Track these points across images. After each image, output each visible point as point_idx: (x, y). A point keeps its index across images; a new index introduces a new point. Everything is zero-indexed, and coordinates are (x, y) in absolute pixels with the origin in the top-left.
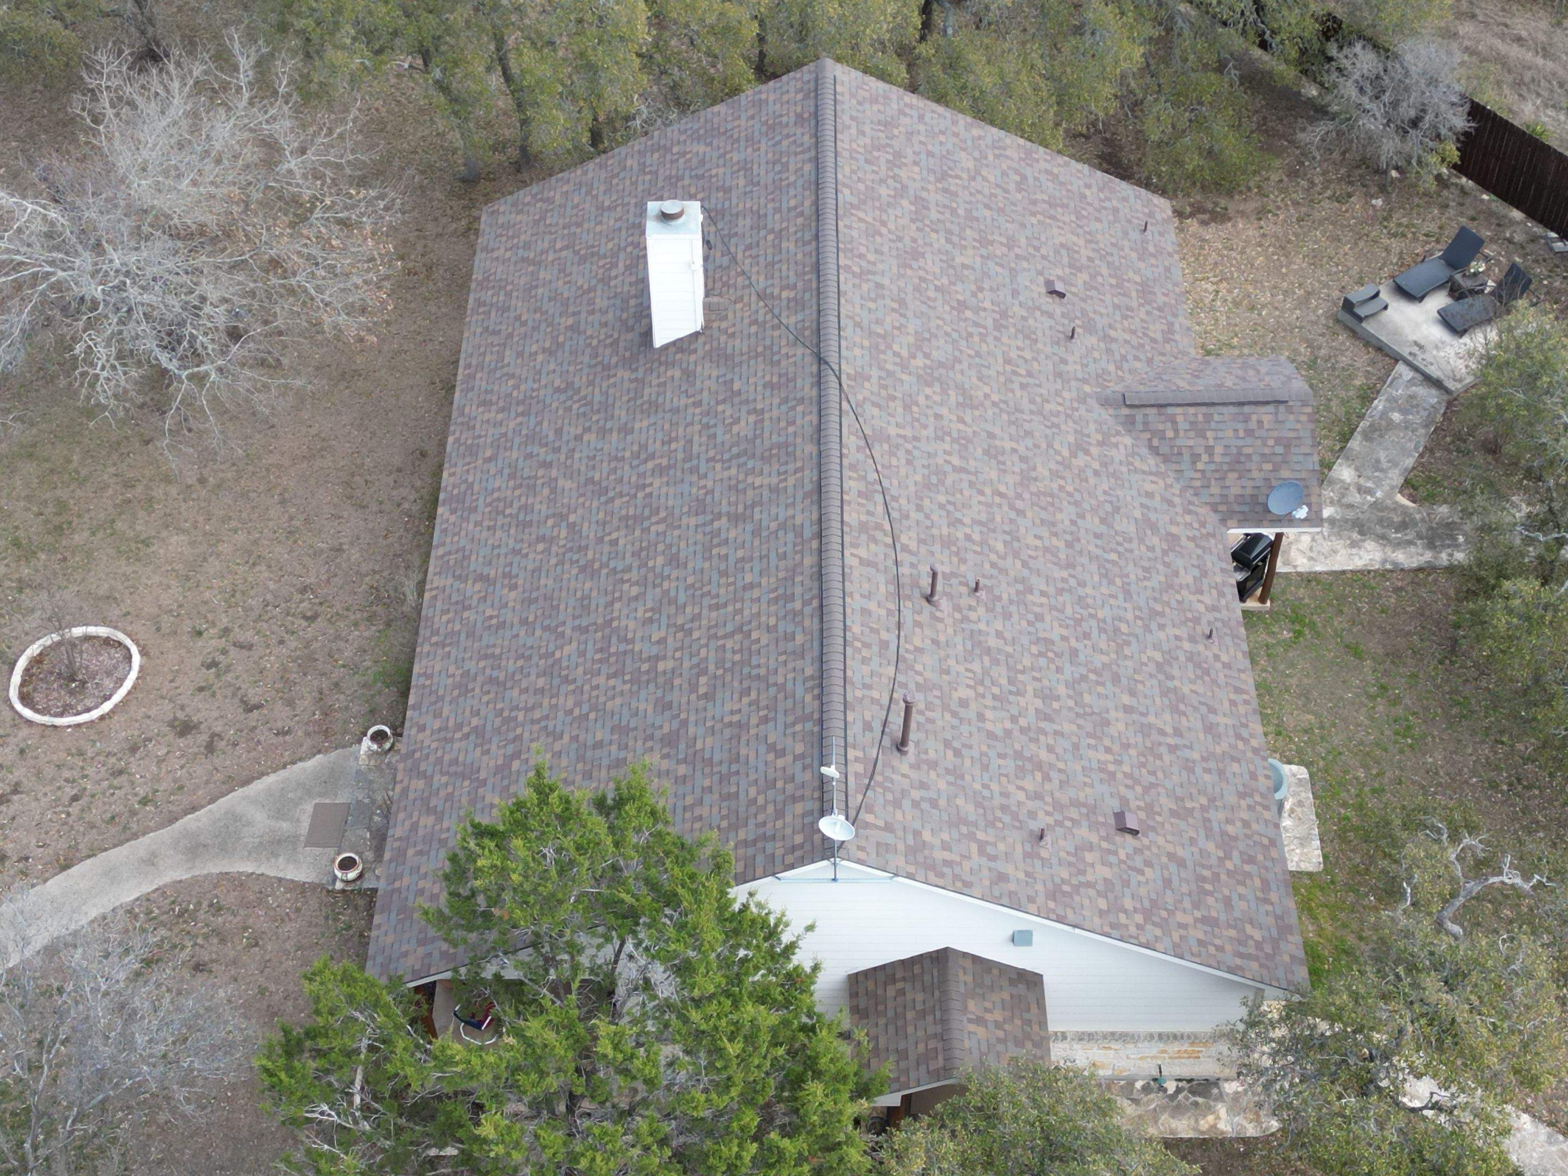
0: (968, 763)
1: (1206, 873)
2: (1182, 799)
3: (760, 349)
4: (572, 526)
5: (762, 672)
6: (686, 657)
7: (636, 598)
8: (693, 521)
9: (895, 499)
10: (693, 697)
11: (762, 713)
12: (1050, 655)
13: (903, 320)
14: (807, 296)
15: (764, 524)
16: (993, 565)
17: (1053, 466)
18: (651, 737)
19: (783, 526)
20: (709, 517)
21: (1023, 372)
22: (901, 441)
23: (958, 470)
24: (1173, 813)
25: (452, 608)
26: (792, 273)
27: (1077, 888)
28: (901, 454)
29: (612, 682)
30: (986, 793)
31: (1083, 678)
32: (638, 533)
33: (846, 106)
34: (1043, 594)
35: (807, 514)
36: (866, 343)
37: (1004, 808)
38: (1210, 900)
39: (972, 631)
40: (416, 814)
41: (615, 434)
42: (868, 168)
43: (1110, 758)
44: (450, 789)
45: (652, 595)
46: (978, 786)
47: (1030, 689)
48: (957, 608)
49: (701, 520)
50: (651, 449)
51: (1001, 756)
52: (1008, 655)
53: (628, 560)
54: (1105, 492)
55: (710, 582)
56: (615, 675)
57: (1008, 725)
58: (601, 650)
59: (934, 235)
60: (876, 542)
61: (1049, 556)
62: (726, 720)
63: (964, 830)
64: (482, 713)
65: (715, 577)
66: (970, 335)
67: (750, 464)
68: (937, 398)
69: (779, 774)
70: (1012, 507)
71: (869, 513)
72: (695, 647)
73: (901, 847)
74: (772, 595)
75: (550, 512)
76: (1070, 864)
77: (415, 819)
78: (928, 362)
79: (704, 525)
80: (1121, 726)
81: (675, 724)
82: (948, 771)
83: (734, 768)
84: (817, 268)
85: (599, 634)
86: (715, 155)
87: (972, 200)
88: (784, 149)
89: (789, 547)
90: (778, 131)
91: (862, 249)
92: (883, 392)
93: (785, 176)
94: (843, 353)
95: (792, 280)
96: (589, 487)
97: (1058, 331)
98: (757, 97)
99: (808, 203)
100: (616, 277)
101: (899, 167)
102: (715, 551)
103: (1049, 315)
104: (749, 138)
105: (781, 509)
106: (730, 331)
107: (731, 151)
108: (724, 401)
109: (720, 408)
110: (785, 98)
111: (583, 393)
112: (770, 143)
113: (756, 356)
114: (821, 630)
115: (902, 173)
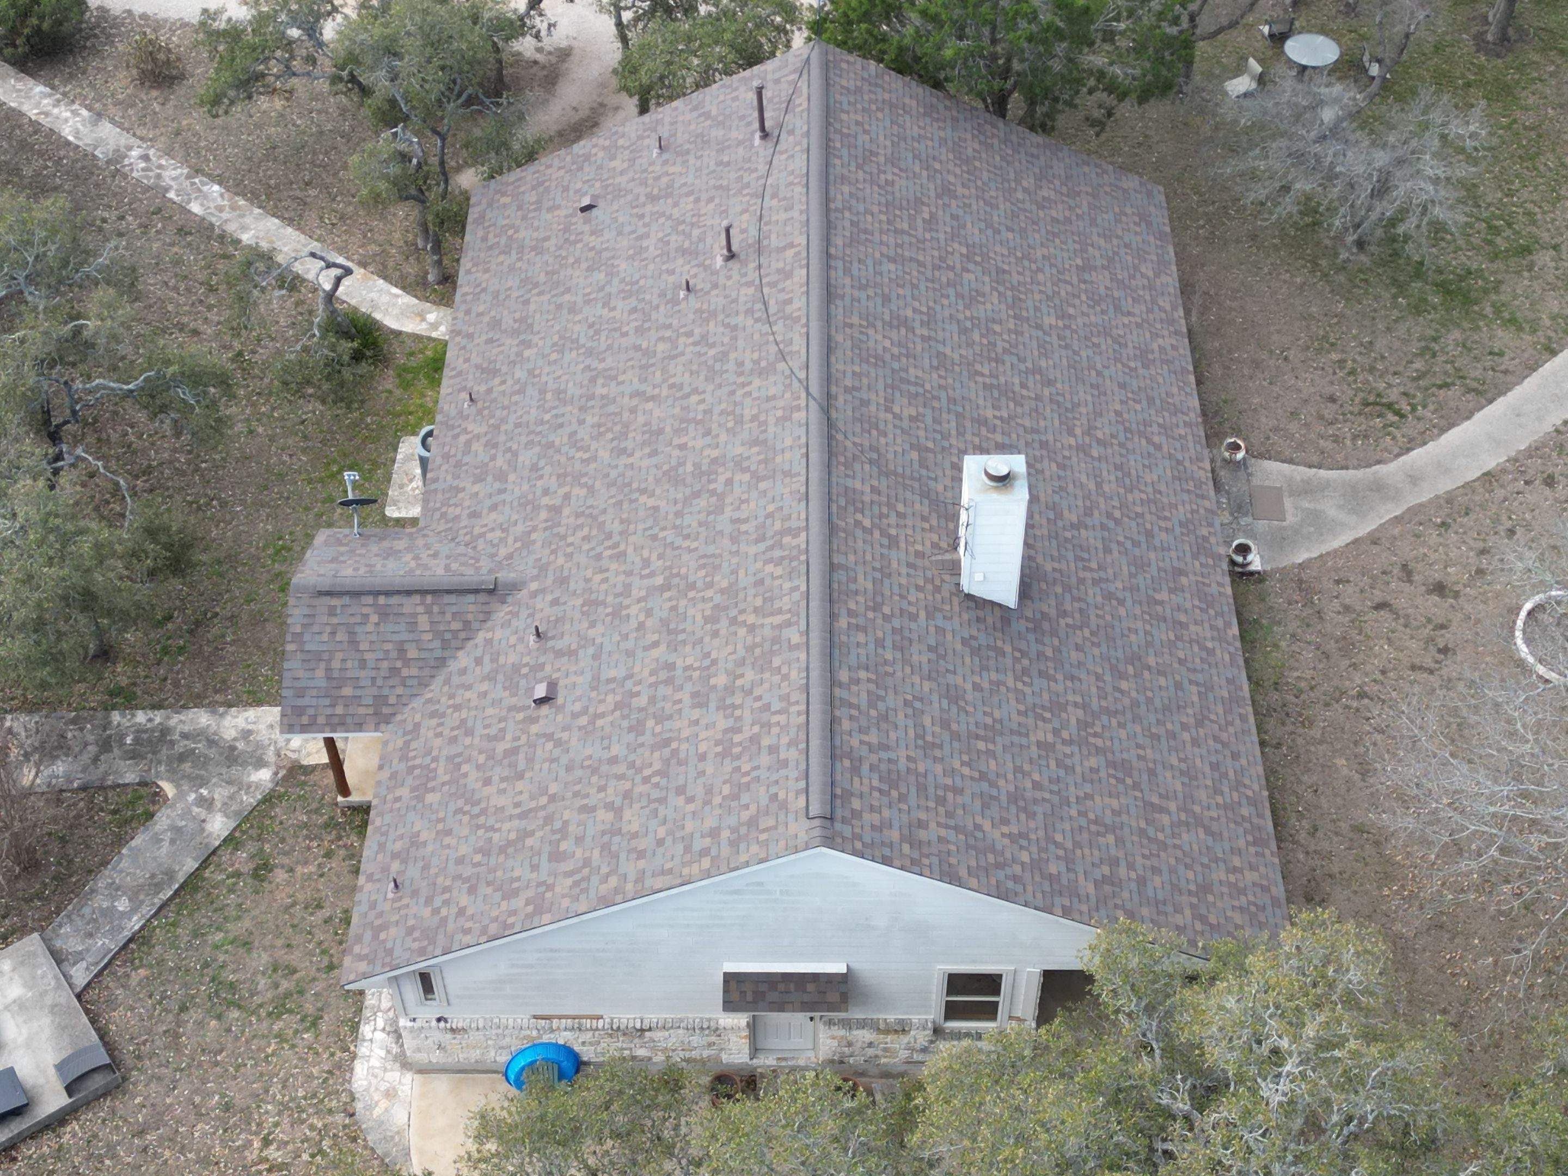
0: (712, 163)
1: (532, 215)
2: (537, 254)
12: (628, 288)
16: (669, 327)
27: (639, 138)
30: (700, 153)
31: (602, 289)
36: (779, 459)
37: (687, 153)
38: (534, 199)
39: (696, 259)
43: (592, 244)
46: (706, 153)
47: (651, 249)
48: (707, 267)
51: (684, 185)
52: (666, 262)
57: (675, 210)
63: (721, 118)
80: (576, 274)
82: (729, 147)
86: (967, 798)
87: (632, 757)
88: (874, 731)
89: (855, 265)
90: (883, 767)
91: (779, 571)
92: (762, 418)
93: (872, 687)
94: (804, 429)
95: (859, 533)
96: (1060, 460)
97: (553, 638)
98: (916, 855)
99: (843, 622)
100: (1076, 705)
101: (726, 731)
102: (924, 309)
103: (559, 654)
104: (922, 789)
105: (864, 301)
106: (927, 526)
107: (946, 788)
108: (927, 450)
109: (930, 445)
110: (876, 819)
111: (1088, 575)
112: (893, 755)
113: (895, 474)
114: (827, 183)
115: (723, 724)
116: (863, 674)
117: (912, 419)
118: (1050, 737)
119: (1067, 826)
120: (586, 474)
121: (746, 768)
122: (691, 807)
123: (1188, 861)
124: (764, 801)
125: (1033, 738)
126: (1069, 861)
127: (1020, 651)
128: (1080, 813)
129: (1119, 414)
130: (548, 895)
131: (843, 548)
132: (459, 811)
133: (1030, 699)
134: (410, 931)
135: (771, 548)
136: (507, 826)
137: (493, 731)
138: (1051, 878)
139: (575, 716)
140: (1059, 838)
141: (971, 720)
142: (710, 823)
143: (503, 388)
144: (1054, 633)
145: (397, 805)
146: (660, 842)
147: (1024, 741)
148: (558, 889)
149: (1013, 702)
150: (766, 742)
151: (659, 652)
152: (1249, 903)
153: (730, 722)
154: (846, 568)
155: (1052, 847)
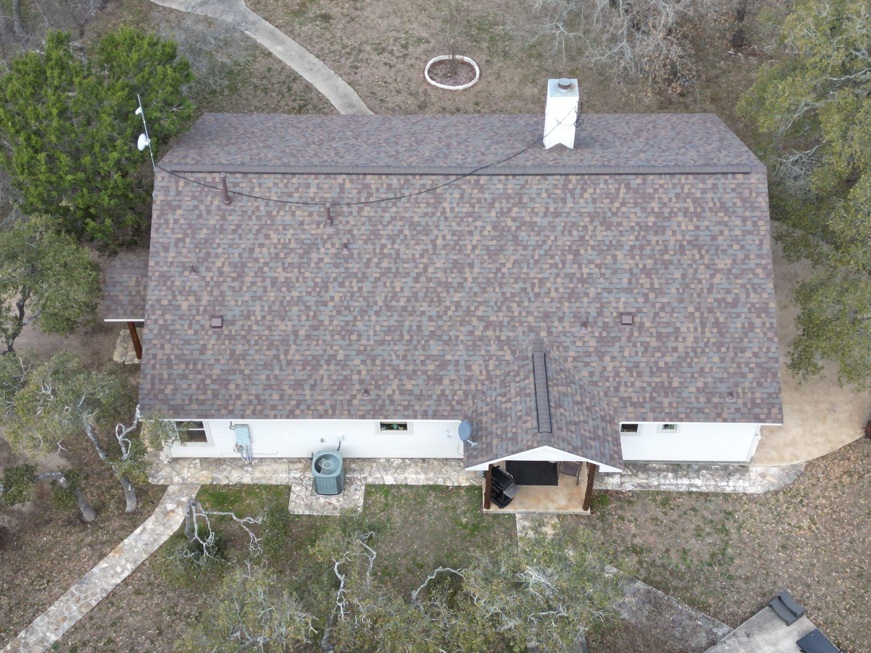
0: (230, 237)
1: (199, 366)
2: (244, 359)
9: (394, 204)
12: (318, 289)
13: (541, 214)
16: (369, 260)
17: (463, 303)
21: (537, 290)
22: (440, 210)
23: (433, 242)
24: (232, 353)
27: (170, 288)
28: (430, 210)
30: (215, 246)
31: (308, 308)
33: (723, 181)
34: (360, 289)
36: (510, 191)
37: (208, 254)
38: (183, 366)
39: (317, 244)
42: (672, 195)
43: (259, 318)
46: (217, 241)
47: (290, 275)
48: (330, 237)
51: (240, 255)
52: (309, 264)
54: (457, 337)
57: (262, 261)
59: (632, 237)
60: (359, 192)
61: (390, 295)
63: (189, 231)
66: (552, 257)
68: (485, 233)
70: (419, 275)
71: (378, 190)
73: (170, 198)
76: (184, 287)
78: (513, 229)
80: (283, 327)
82: (222, 226)
87: (685, 266)
91: (591, 190)
92: (475, 201)
94: (493, 177)
97: (587, 318)
101: (685, 216)
103: (600, 313)
115: (680, 218)
120: (468, 307)
121: (711, 205)
122: (726, 233)
124: (734, 195)
130: (757, 306)
132: (690, 366)
134: (760, 384)
135: (573, 195)
136: (708, 335)
137: (640, 349)
139: (647, 300)
142: (738, 222)
143: (364, 372)
145: (674, 405)
146: (742, 247)
148: (755, 301)
150: (699, 195)
151: (620, 255)
153: (680, 214)
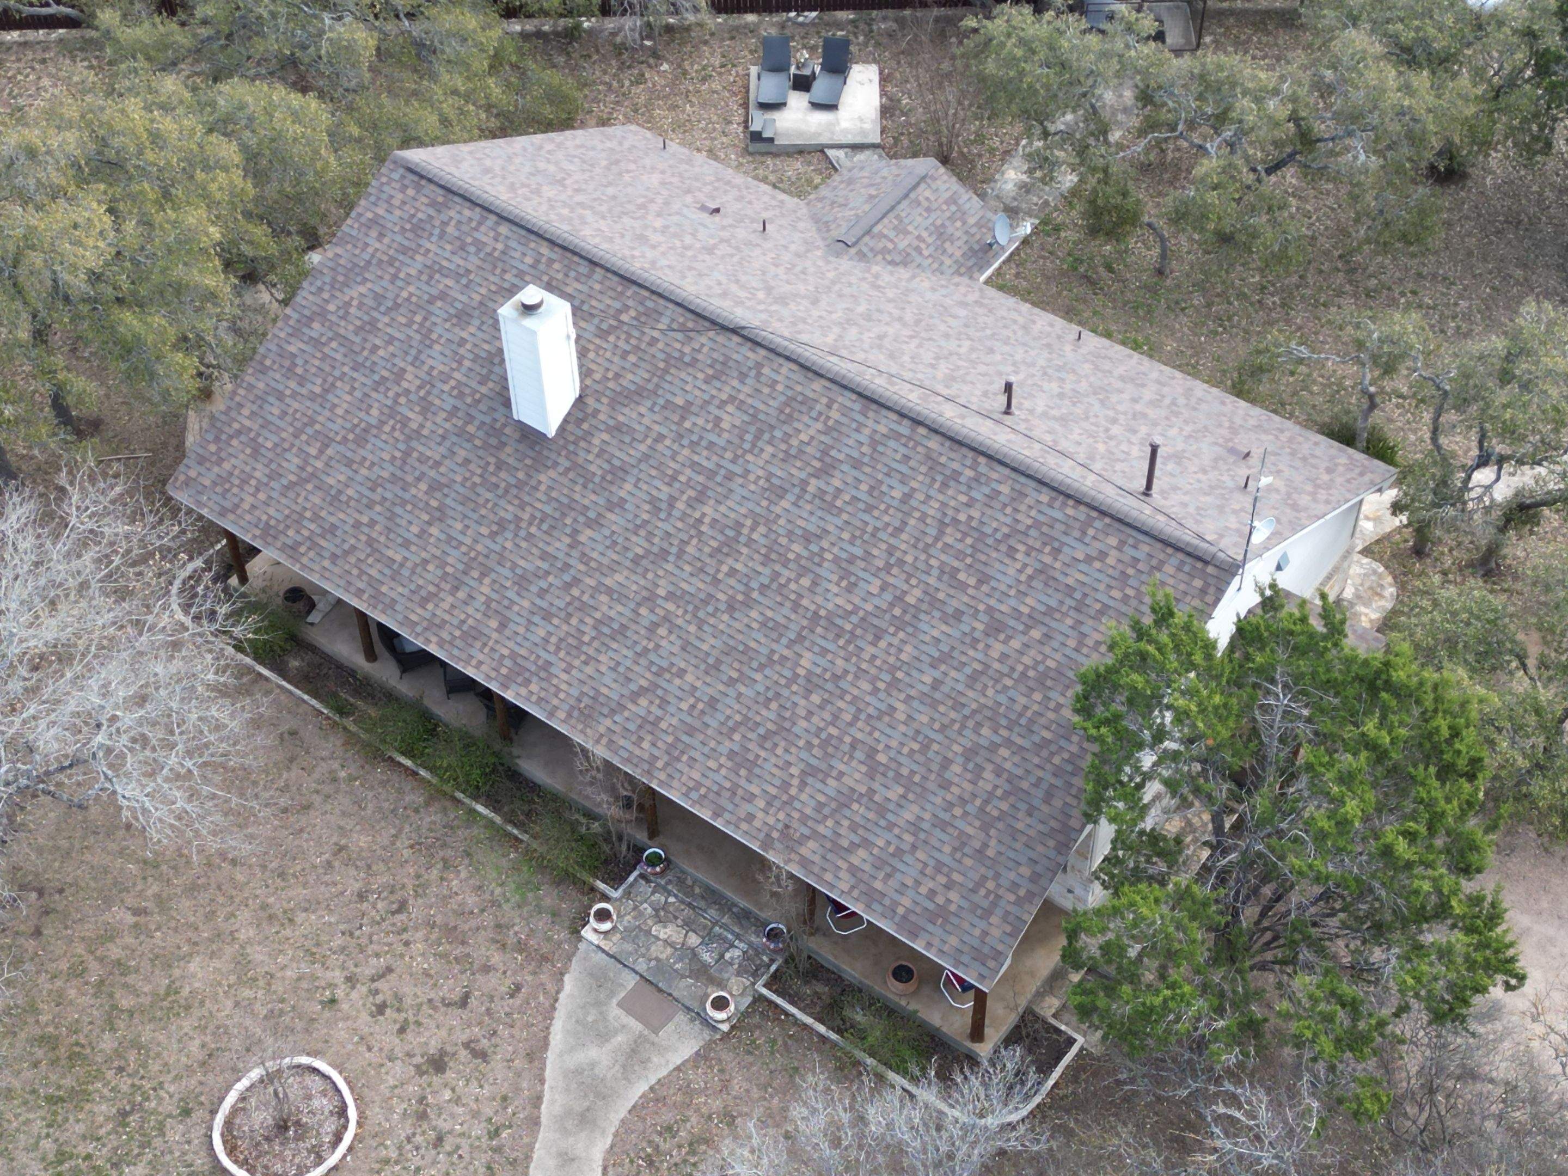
1: (1288, 450)
2: (1221, 425)
3: (662, 365)
4: (670, 596)
5: (1005, 530)
6: (924, 577)
7: (815, 583)
8: (784, 503)
9: (899, 375)
10: (971, 591)
11: (1047, 549)
12: (1075, 400)
13: (712, 278)
14: (650, 304)
15: (855, 454)
17: (891, 305)
18: (976, 641)
19: (874, 443)
20: (797, 490)
21: (789, 266)
23: (880, 339)
24: (1233, 434)
25: (642, 733)
26: (609, 302)
28: (854, 349)
29: (882, 644)
30: (1196, 487)
31: (1100, 400)
32: (745, 550)
35: (884, 421)
37: (1212, 487)
38: (1312, 461)
40: (840, 863)
41: (609, 515)
42: (533, 203)
43: (1176, 429)
44: (846, 823)
45: (827, 571)
49: (790, 497)
50: (663, 496)
53: (767, 571)
54: (925, 302)
55: (867, 523)
56: (878, 638)
58: (838, 636)
59: (624, 220)
62: (1023, 578)
64: (792, 759)
65: (866, 517)
66: (740, 263)
67: (778, 434)
68: (802, 308)
69: (1120, 567)
70: (925, 339)
72: (922, 566)
74: (937, 486)
75: (632, 605)
77: (844, 866)
78: (762, 292)
79: (799, 497)
80: (1149, 411)
81: (985, 618)
83: (1078, 595)
84: (629, 280)
85: (819, 630)
86: (385, 283)
88: (456, 234)
89: (902, 450)
90: (428, 227)
93: (488, 250)
95: (617, 305)
96: (644, 562)
98: (363, 220)
99: (545, 250)
100: (422, 426)
102: (839, 503)
104: (404, 250)
105: (855, 435)
106: (610, 375)
107: (399, 270)
108: (683, 418)
109: (687, 424)
110: (396, 202)
111: (526, 516)
112: (434, 239)
113: (666, 371)
114: (1014, 470)
116: (500, 246)
117: (718, 420)
118: (405, 384)
119: (339, 357)
123: (279, 450)
125: (410, 368)
126: (316, 343)
127: (479, 401)
128: (344, 374)
129: (681, 673)
131: (608, 283)
133: (439, 385)
138: (311, 319)
140: (334, 344)
141: (438, 321)
144: (486, 446)
147: (409, 359)
149: (441, 368)
152: (233, 485)
154: (589, 277)
155: (330, 334)
